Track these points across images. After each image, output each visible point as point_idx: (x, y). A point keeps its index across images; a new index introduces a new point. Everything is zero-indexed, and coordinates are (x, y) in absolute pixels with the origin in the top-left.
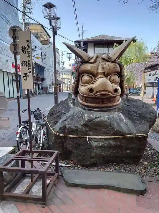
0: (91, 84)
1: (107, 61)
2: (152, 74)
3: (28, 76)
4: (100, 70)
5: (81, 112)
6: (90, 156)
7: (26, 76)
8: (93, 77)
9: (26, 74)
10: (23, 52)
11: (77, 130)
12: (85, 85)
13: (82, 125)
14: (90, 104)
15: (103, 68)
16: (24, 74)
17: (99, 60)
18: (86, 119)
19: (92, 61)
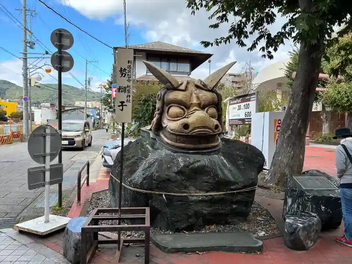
0: (184, 118)
1: (202, 89)
2: (242, 107)
3: (125, 105)
4: (195, 101)
5: (171, 155)
6: (188, 214)
7: (122, 105)
8: (186, 110)
9: (122, 102)
10: (122, 74)
11: (169, 180)
12: (176, 119)
13: (176, 173)
14: (183, 145)
15: (198, 98)
16: (120, 102)
17: (191, 88)
18: (182, 164)
19: (182, 87)
